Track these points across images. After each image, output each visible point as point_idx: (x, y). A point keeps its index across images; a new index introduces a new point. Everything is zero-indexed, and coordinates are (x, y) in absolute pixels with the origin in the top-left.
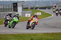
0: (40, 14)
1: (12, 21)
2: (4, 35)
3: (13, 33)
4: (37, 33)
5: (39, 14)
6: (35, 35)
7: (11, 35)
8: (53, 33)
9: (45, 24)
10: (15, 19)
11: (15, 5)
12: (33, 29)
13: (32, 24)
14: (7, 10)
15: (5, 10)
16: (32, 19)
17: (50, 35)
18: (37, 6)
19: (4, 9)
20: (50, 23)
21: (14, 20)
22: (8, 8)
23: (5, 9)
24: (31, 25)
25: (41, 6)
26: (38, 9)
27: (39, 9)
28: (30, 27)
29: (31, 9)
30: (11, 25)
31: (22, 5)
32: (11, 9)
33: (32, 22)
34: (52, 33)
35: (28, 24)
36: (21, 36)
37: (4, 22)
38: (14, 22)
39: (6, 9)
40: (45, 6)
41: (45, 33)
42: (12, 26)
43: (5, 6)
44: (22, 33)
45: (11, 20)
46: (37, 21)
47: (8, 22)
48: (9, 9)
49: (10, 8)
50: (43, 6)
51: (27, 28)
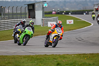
0: (72, 22)
1: (23, 34)
2: (14, 57)
3: (28, 54)
4: (67, 55)
5: (70, 22)
6: (63, 57)
7: (25, 57)
8: (93, 54)
9: (80, 39)
10: (28, 31)
11: (31, 8)
12: (54, 47)
13: (53, 39)
14: (19, 16)
15: (14, 16)
16: (53, 31)
17: (87, 57)
18: (67, 9)
19: (13, 14)
20: (88, 37)
21: (26, 33)
22: (20, 12)
23: (15, 14)
24: (51, 40)
25: (73, 10)
26: (70, 14)
27: (72, 14)
28: (51, 44)
29: (56, 14)
30: (21, 41)
31: (43, 8)
32: (25, 14)
33: (53, 35)
34: (90, 54)
35: (47, 39)
36: (41, 59)
37: (13, 35)
38: (27, 35)
39: (17, 14)
40: (79, 10)
41: (80, 54)
42: (23, 41)
43: (15, 8)
44: (42, 54)
45: (22, 32)
46: (61, 34)
47: (18, 35)
48: (21, 14)
49: (23, 12)
50: (77, 10)
51: (47, 46)
